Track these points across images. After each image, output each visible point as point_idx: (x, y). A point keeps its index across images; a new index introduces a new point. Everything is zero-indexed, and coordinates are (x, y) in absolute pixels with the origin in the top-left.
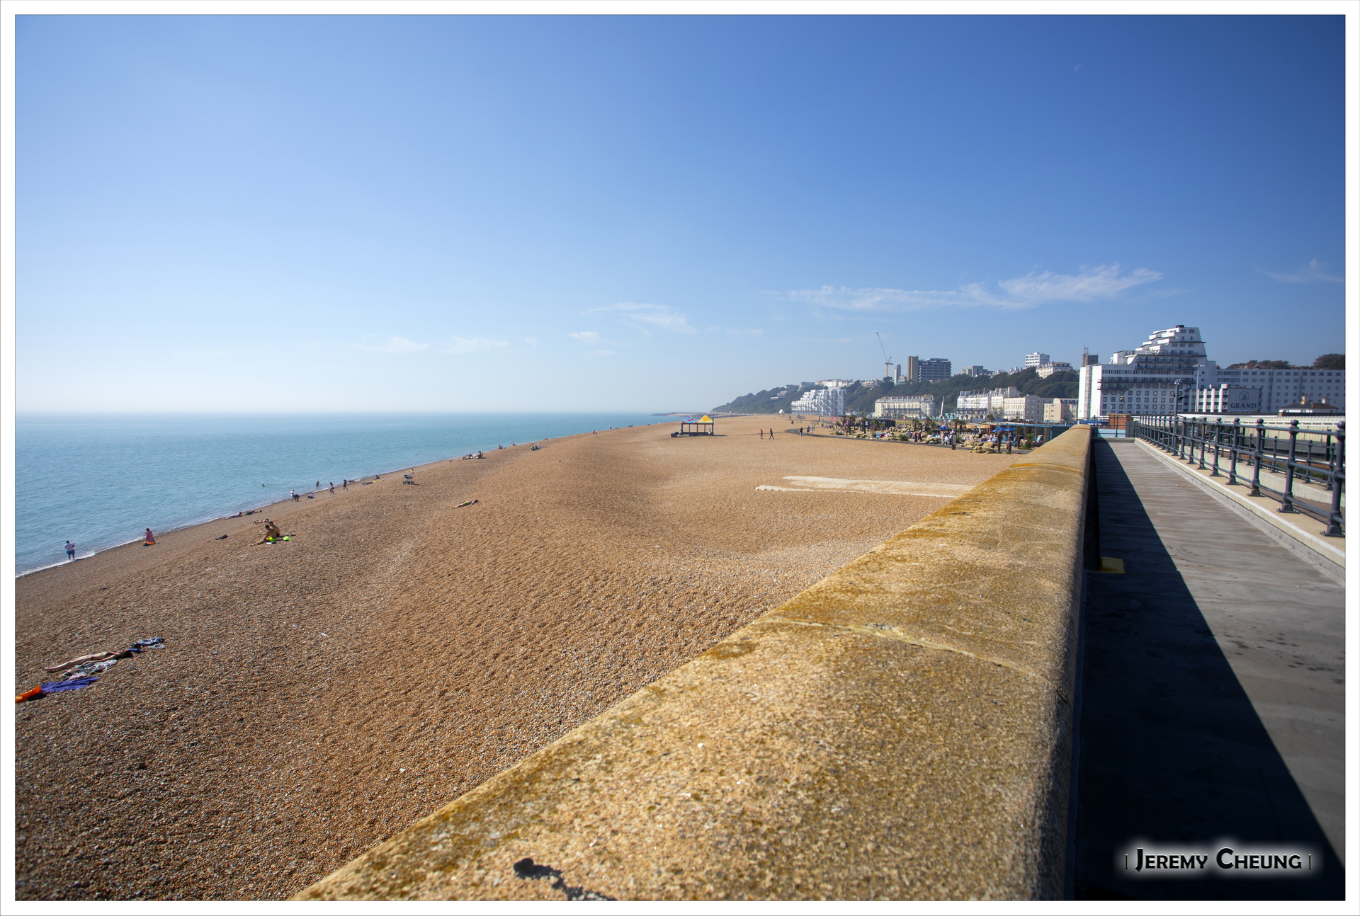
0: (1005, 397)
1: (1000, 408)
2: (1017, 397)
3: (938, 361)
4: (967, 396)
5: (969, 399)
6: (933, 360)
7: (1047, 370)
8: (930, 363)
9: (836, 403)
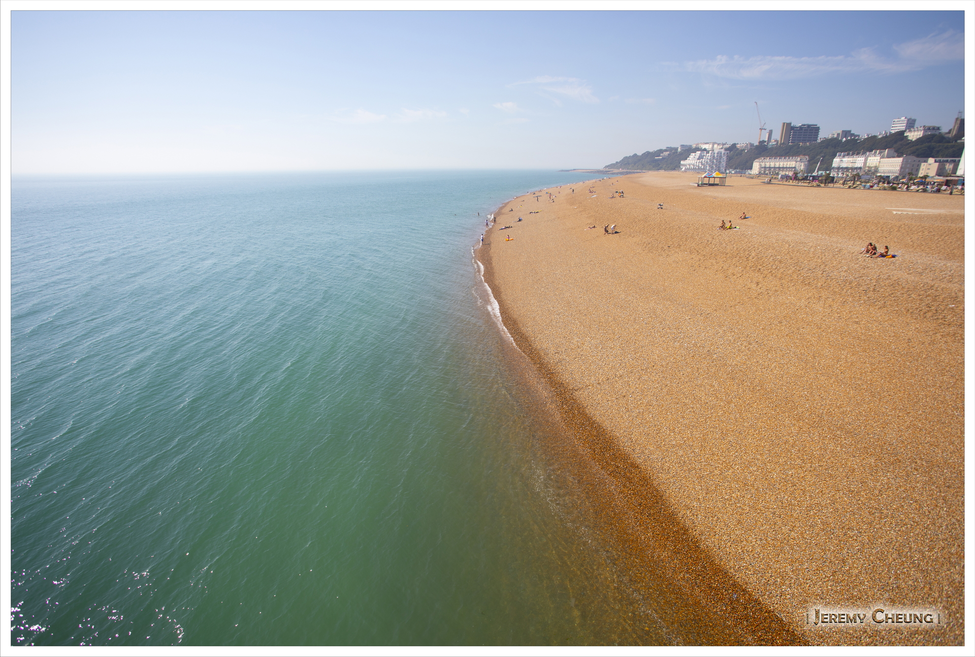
0: (882, 157)
1: (876, 167)
2: (894, 157)
3: (809, 126)
4: (844, 156)
5: (845, 159)
6: (804, 125)
7: (916, 133)
8: (801, 128)
9: (720, 162)
